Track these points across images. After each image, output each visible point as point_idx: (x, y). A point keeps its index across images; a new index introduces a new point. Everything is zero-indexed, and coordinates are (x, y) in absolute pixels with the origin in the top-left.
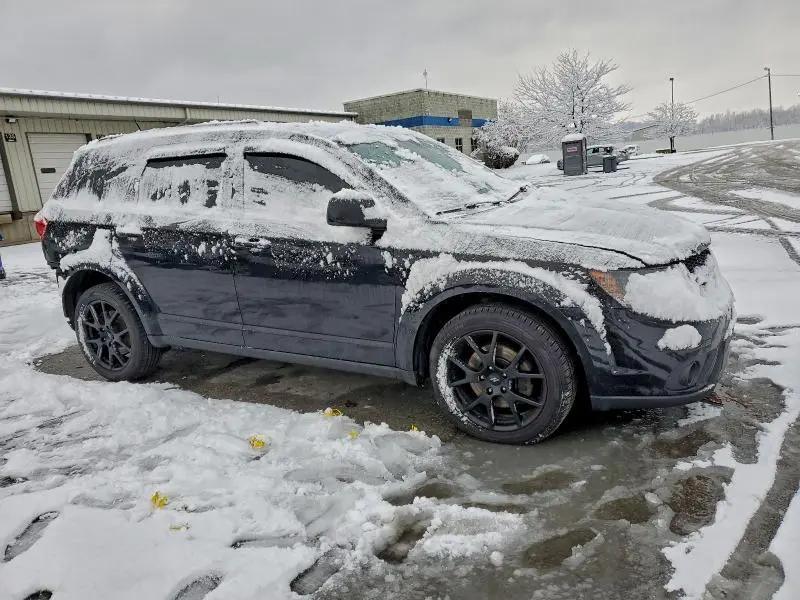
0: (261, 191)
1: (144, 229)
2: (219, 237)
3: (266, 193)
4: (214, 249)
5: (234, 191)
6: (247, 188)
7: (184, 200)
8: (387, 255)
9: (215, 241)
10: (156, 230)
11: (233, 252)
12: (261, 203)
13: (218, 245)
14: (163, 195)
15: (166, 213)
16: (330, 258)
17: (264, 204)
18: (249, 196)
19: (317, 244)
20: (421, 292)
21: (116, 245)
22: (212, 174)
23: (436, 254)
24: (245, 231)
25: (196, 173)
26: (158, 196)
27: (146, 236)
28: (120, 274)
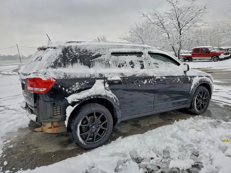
0: (156, 64)
1: (121, 78)
2: (150, 78)
3: (158, 64)
4: (149, 81)
5: (149, 64)
6: (152, 63)
7: (133, 67)
8: (189, 78)
9: (150, 79)
10: (127, 78)
11: (155, 81)
12: (157, 67)
13: (151, 80)
14: (123, 66)
15: (128, 71)
16: (179, 80)
17: (158, 67)
18: (153, 65)
19: (176, 77)
20: (195, 85)
21: (107, 85)
22: (140, 59)
23: (196, 76)
24: (158, 75)
25: (134, 58)
26: (121, 66)
27: (123, 80)
28: (111, 97)
